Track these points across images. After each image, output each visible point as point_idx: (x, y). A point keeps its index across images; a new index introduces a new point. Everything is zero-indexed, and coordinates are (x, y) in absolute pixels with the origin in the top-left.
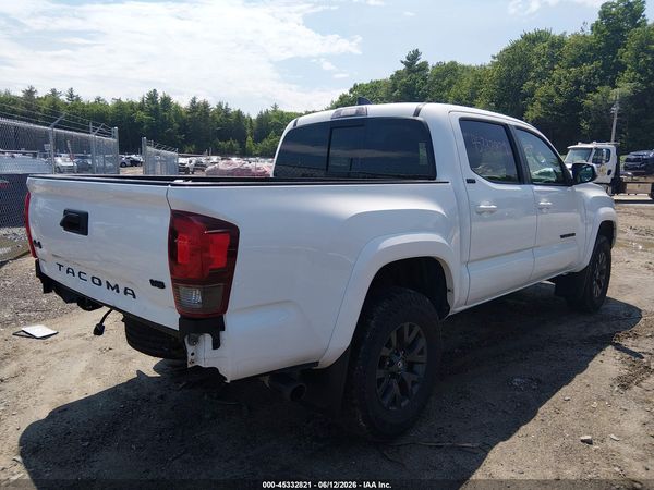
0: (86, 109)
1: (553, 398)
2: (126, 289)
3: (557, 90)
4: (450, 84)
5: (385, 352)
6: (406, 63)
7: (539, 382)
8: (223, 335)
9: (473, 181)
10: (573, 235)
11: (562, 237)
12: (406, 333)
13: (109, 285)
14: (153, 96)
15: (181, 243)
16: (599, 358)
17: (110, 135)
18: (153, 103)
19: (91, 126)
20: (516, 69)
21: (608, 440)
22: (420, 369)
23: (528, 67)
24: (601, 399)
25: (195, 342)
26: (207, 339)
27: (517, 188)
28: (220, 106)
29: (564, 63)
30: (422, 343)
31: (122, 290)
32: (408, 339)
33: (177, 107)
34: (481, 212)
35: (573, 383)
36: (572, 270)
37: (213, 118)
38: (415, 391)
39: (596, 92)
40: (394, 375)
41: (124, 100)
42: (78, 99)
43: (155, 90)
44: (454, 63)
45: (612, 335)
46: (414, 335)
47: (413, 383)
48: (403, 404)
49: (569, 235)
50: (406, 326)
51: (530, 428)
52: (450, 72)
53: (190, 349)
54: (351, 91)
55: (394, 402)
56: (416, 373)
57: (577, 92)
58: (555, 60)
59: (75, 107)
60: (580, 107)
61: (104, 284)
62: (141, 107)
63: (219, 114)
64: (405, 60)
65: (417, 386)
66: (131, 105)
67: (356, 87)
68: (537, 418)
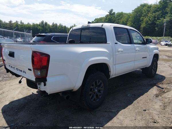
0: (25, 26)
1: (138, 99)
2: (24, 71)
3: (149, 19)
4: (121, 18)
5: (92, 87)
6: (109, 13)
7: (135, 95)
8: (47, 82)
9: (117, 43)
10: (146, 57)
11: (143, 58)
12: (98, 83)
13: (20, 70)
14: (42, 22)
15: (35, 59)
16: (152, 89)
17: (30, 33)
18: (43, 24)
19: (25, 30)
20: (138, 14)
21: (150, 110)
22: (102, 92)
23: (142, 13)
24: (150, 100)
25: (40, 84)
26: (43, 84)
27: (130, 45)
28: (60, 25)
29: (151, 12)
30: (102, 85)
31: (23, 71)
32: (98, 84)
33: (49, 25)
34: (119, 51)
35: (143, 95)
36: (146, 67)
37: (58, 28)
38: (100, 97)
39: (160, 20)
40: (95, 93)
41: (35, 24)
42: (23, 23)
43: (43, 21)
44: (122, 12)
45: (156, 84)
46: (100, 83)
47: (100, 95)
48: (97, 101)
49: (145, 57)
50: (98, 81)
51: (130, 107)
52: (121, 15)
53: (38, 86)
54: (95, 20)
55: (94, 100)
56: (101, 93)
57: (155, 20)
58: (149, 11)
59: (22, 25)
60: (155, 24)
61: (19, 70)
62: (39, 25)
63: (60, 27)
64: (109, 12)
65: (101, 96)
66: (37, 25)
67: (96, 19)
68: (133, 104)
